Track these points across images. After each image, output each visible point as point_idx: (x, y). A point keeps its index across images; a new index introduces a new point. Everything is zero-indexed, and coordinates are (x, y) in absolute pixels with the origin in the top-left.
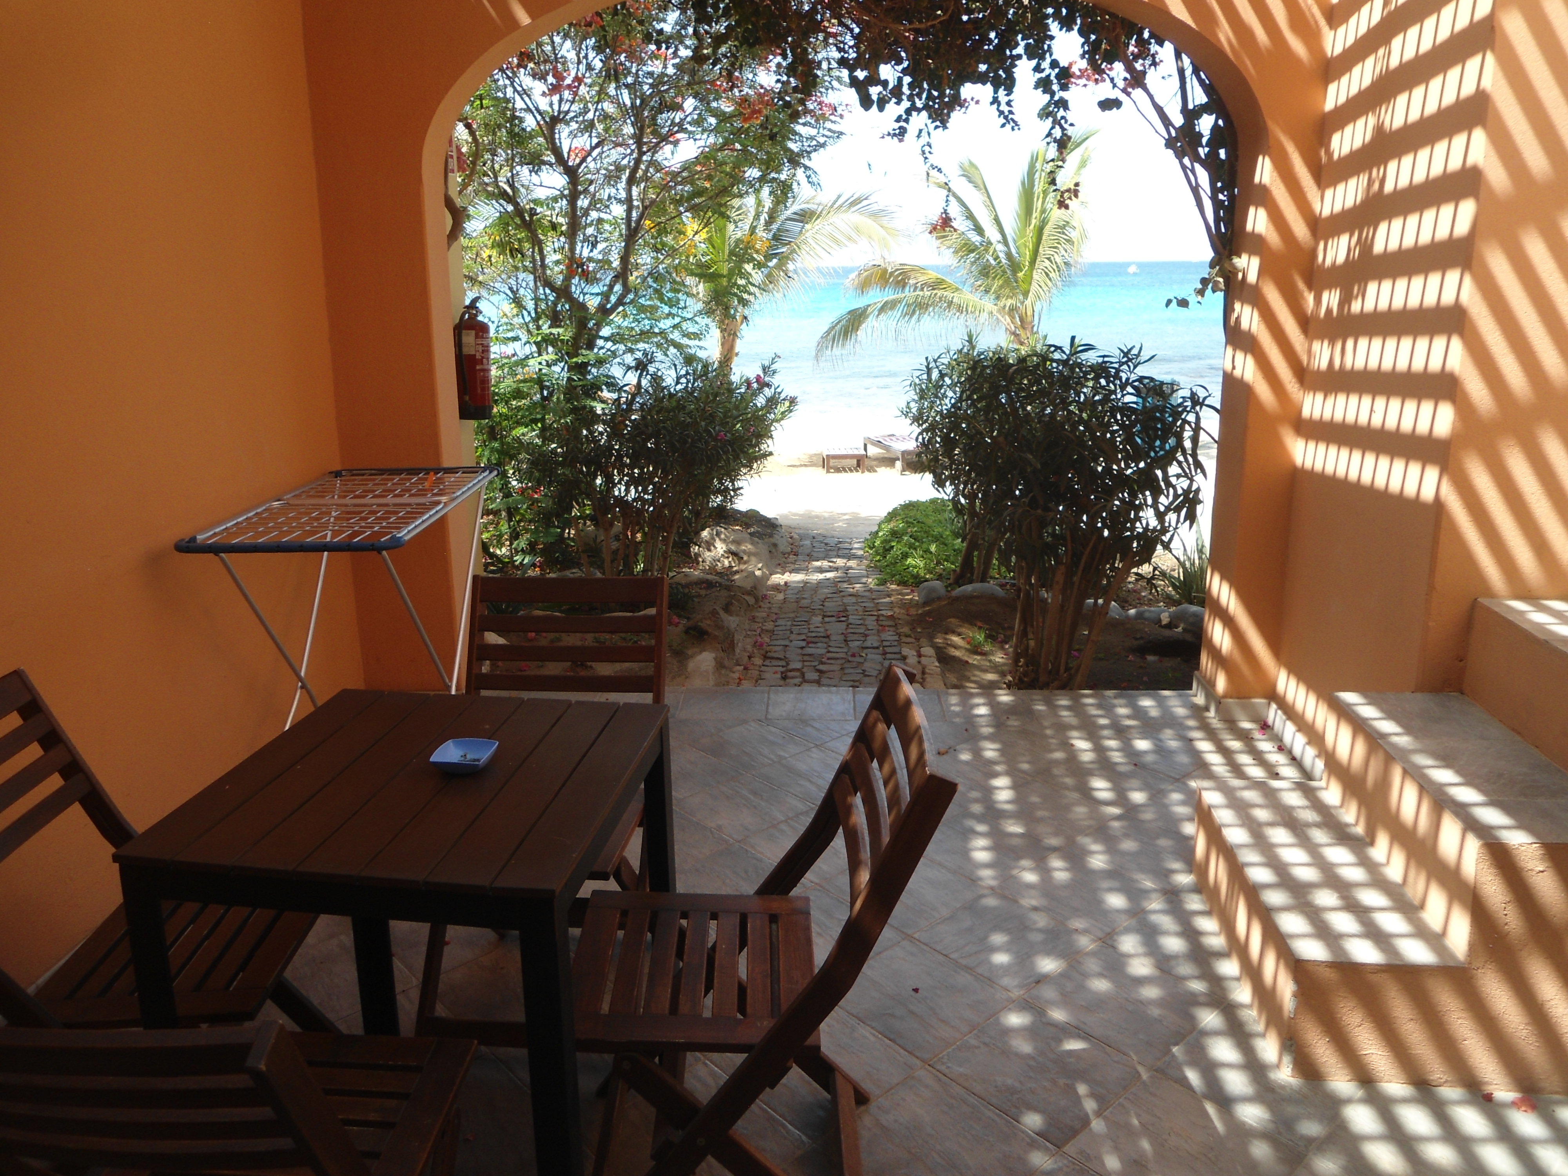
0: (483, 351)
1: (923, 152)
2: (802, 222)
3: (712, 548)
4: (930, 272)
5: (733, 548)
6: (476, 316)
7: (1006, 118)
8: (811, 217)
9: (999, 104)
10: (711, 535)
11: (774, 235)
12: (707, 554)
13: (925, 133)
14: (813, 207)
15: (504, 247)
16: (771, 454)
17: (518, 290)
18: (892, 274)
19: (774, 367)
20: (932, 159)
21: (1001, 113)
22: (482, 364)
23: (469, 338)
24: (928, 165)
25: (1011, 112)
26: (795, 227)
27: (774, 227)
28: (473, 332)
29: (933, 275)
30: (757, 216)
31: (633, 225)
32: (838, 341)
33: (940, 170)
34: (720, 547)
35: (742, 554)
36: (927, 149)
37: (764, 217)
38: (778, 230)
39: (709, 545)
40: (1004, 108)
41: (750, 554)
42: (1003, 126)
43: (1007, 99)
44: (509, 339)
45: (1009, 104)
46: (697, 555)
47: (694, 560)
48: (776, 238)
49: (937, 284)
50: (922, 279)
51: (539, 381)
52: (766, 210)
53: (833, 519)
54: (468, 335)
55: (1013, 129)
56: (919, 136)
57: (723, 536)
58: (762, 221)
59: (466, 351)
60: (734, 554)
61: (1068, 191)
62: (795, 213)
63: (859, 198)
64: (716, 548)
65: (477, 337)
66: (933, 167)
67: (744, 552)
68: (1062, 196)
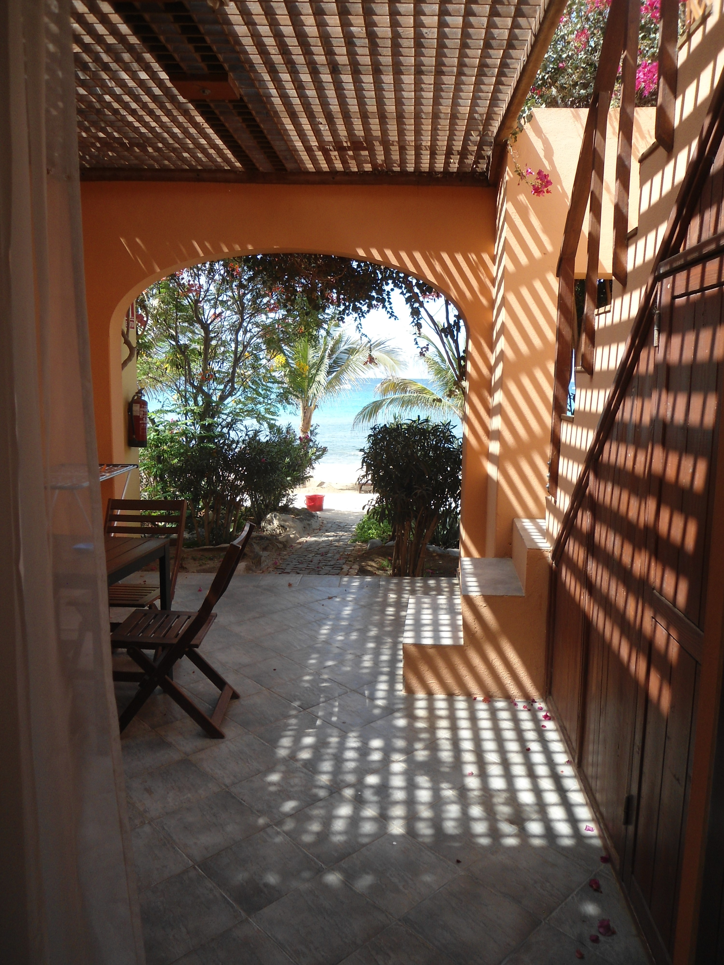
0: (143, 415)
1: (358, 328)
2: (348, 354)
3: (271, 524)
4: (419, 384)
5: (282, 523)
6: (141, 397)
7: (391, 314)
8: (353, 352)
9: (386, 308)
10: (272, 517)
11: (334, 361)
12: (269, 526)
13: (358, 319)
14: (354, 346)
15: (175, 364)
16: (312, 477)
17: (180, 386)
18: (398, 384)
19: (316, 431)
20: (363, 331)
21: (388, 312)
22: (143, 420)
23: (136, 408)
24: (361, 333)
25: (392, 312)
26: (345, 356)
27: (334, 356)
28: (139, 405)
29: (420, 385)
30: (325, 350)
31: (238, 355)
32: (366, 419)
33: (366, 336)
34: (276, 523)
35: (286, 527)
36: (359, 326)
37: (328, 351)
38: (337, 358)
39: (270, 522)
40: (389, 309)
41: (290, 527)
42: (390, 318)
43: (389, 306)
44: (168, 411)
45: (391, 308)
46: (264, 527)
47: (263, 529)
48: (335, 362)
49: (422, 391)
50: (414, 387)
51: (184, 433)
52: (329, 348)
53: (349, 515)
54: (136, 406)
55: (395, 319)
56: (355, 320)
57: (278, 517)
58: (327, 354)
59: (135, 414)
60: (282, 526)
61: (424, 347)
62: (346, 349)
63: (379, 343)
64: (273, 524)
65: (141, 407)
66: (363, 334)
67: (288, 526)
68: (422, 350)
